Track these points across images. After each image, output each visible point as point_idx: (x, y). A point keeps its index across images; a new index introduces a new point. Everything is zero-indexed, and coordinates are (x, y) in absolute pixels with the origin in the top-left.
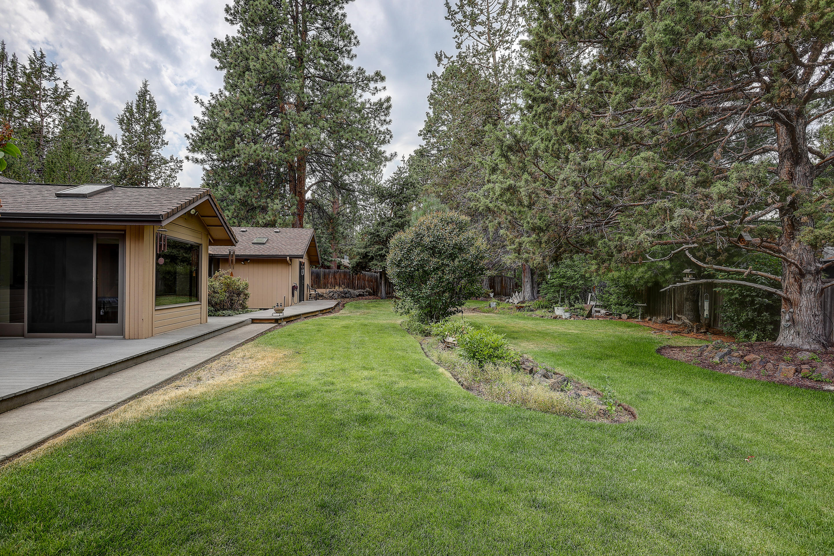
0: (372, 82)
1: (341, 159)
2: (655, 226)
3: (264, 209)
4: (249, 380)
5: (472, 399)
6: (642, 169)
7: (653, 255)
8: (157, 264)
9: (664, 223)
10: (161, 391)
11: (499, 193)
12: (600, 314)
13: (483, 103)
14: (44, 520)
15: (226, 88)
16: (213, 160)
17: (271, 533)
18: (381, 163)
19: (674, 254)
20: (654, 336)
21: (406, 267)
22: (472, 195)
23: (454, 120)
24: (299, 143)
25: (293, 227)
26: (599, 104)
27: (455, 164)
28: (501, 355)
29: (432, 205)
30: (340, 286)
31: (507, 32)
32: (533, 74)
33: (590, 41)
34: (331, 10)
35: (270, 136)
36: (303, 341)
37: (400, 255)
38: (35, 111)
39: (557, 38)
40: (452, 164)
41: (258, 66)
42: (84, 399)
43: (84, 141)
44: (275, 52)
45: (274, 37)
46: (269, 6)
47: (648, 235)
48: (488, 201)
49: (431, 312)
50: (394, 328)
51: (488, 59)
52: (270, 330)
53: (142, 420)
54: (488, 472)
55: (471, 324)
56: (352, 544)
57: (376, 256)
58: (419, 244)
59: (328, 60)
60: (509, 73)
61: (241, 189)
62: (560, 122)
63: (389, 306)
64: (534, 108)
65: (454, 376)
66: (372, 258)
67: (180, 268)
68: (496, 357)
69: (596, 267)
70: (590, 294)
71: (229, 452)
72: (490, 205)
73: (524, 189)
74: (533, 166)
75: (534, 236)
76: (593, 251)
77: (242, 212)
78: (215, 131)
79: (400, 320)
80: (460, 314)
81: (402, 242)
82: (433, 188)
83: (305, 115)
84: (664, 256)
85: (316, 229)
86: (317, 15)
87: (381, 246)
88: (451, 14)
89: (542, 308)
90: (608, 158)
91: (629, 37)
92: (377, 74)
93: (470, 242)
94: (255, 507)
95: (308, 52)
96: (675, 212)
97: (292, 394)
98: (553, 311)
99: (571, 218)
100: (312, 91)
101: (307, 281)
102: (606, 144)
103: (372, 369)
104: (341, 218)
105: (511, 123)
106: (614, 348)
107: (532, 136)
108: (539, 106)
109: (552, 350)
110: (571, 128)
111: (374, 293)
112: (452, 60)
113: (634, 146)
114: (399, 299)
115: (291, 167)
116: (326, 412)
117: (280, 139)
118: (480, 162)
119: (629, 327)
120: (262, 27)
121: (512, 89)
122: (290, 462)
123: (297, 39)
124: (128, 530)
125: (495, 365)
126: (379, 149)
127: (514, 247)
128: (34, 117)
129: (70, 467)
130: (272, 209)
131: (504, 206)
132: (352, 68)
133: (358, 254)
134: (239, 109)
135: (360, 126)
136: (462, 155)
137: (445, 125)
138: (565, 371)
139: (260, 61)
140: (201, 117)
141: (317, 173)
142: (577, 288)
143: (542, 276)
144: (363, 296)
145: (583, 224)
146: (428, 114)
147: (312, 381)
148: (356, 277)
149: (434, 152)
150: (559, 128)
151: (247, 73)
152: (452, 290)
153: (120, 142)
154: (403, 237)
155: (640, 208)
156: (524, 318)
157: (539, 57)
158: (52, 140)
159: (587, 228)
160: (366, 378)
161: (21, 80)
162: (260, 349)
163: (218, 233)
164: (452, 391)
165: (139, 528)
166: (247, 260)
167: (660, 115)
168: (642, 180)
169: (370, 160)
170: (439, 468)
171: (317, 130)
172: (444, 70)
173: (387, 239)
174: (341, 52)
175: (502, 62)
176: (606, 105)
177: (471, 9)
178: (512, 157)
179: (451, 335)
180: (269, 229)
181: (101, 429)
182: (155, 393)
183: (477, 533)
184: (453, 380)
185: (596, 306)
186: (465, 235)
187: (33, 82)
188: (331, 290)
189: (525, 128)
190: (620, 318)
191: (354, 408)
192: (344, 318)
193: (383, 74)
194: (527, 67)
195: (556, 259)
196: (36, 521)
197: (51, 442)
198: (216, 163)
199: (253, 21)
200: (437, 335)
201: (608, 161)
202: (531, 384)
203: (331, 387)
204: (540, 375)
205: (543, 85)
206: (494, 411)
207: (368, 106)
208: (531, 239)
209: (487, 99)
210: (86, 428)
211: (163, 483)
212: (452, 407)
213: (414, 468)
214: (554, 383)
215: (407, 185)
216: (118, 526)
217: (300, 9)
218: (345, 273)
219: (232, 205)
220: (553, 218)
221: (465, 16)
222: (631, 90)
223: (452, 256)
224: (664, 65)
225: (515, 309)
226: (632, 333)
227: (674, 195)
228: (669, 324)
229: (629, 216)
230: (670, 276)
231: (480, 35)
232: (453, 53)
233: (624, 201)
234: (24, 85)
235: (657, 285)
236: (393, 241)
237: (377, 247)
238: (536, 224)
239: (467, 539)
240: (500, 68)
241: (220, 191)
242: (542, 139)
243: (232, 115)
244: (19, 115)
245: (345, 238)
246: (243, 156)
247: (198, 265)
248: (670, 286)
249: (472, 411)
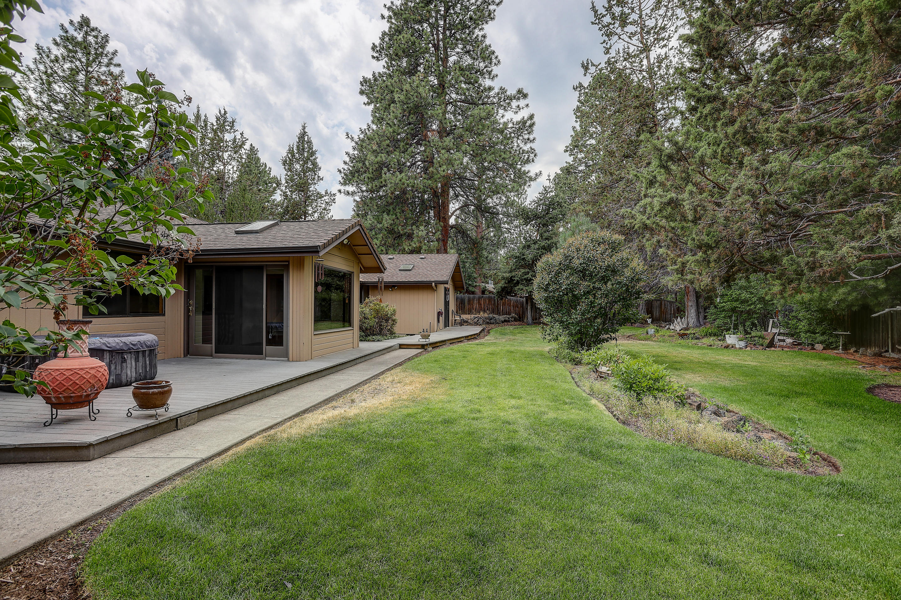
0: (514, 101)
1: (484, 182)
2: (863, 237)
3: (410, 236)
4: (398, 404)
5: (629, 434)
6: (843, 168)
7: (860, 272)
8: (316, 291)
9: (877, 232)
10: (320, 411)
11: (658, 208)
12: (785, 344)
13: (637, 110)
14: (231, 517)
15: (373, 122)
16: (363, 191)
17: (421, 556)
18: (525, 184)
19: (892, 270)
20: (863, 371)
21: (554, 292)
22: (627, 212)
23: (603, 132)
24: (442, 169)
25: (438, 252)
26: (782, 96)
27: (606, 180)
28: (662, 388)
29: (582, 224)
30: (484, 311)
31: (663, 28)
32: (696, 71)
33: (770, 23)
34: (471, 33)
35: (414, 164)
36: (449, 367)
37: (548, 279)
38: (220, 161)
39: (726, 25)
40: (602, 179)
41: (402, 97)
42: (258, 414)
43: (255, 183)
44: (418, 82)
45: (417, 67)
46: (411, 38)
47: (853, 248)
48: (645, 218)
49: (581, 339)
50: (542, 355)
51: (642, 61)
52: (416, 356)
53: (305, 437)
54: (650, 517)
55: (627, 353)
56: (501, 578)
57: (522, 280)
58: (568, 267)
59: (470, 83)
60: (666, 74)
61: (388, 218)
62: (732, 121)
63: (536, 333)
64: (699, 110)
65: (608, 409)
66: (518, 283)
67: (334, 296)
68: (657, 389)
69: (781, 288)
70: (771, 321)
71: (381, 473)
72: (648, 222)
73: (688, 202)
74: (698, 175)
75: (700, 254)
76: (776, 270)
77: (389, 240)
78: (364, 164)
79: (547, 347)
80: (614, 342)
81: (549, 265)
82: (582, 207)
83: (448, 141)
84: (876, 272)
85: (460, 254)
86: (457, 40)
87: (527, 270)
88: (598, 17)
89: (710, 335)
90: (795, 159)
91: (825, 9)
92: (520, 91)
93: (625, 263)
94: (406, 528)
95: (449, 78)
96: (893, 218)
97: (440, 420)
98: (724, 340)
99: (747, 232)
100: (454, 116)
101: (452, 307)
102: (793, 142)
103: (520, 398)
104: (485, 242)
105: (670, 129)
106: (805, 384)
107: (696, 141)
108: (705, 106)
109: (723, 384)
110: (745, 128)
111: (520, 319)
112: (600, 67)
113: (832, 142)
114: (547, 325)
115: (435, 193)
116: (473, 440)
117: (424, 167)
118: (636, 175)
119: (825, 359)
120: (405, 60)
121: (671, 91)
122: (438, 488)
123: (438, 67)
124: (297, 535)
125: (656, 398)
126: (523, 169)
127: (676, 267)
128: (219, 166)
129: (250, 474)
130: (418, 236)
131: (663, 222)
132: (493, 89)
133: (503, 278)
134: (385, 140)
135: (502, 147)
136: (613, 169)
137: (593, 138)
138: (743, 410)
139: (404, 92)
140: (351, 152)
141: (461, 198)
142: (755, 312)
143: (710, 299)
144: (509, 321)
145: (763, 238)
146: (574, 128)
147: (458, 408)
148: (501, 302)
149: (582, 168)
150: (730, 130)
151: (392, 105)
152: (605, 316)
153: (283, 182)
154: (550, 260)
155: (841, 216)
156: (689, 347)
157: (705, 52)
158: (232, 184)
159: (768, 243)
160: (513, 407)
161: (210, 135)
162: (407, 374)
163: (368, 261)
164: (606, 425)
165: (305, 535)
166: (394, 286)
167: (870, 101)
168: (844, 181)
169: (514, 181)
170: (594, 508)
171: (460, 155)
172: (591, 79)
173: (533, 262)
174: (482, 74)
175: (658, 62)
176: (791, 95)
177: (620, 9)
178: (673, 167)
179: (604, 364)
180: (415, 256)
181: (272, 442)
182: (315, 412)
183: (638, 584)
184: (607, 413)
185: (779, 334)
186: (619, 256)
187: (218, 136)
188: (476, 316)
189: (688, 133)
190: (813, 349)
191: (501, 438)
192: (490, 345)
193: (525, 92)
194: (688, 65)
195: (728, 280)
196: (226, 517)
197: (234, 450)
198: (365, 194)
199: (397, 55)
200: (589, 364)
201: (795, 162)
202: (699, 422)
203: (478, 415)
204: (709, 412)
205: (708, 82)
206: (655, 450)
207: (510, 125)
208: (697, 257)
209: (641, 105)
210: (260, 440)
211: (323, 496)
212: (607, 442)
213: (566, 505)
214: (728, 422)
215: (554, 204)
216: (288, 531)
217: (441, 36)
218: (490, 299)
219: (380, 234)
220: (724, 233)
221: (614, 18)
222: (828, 73)
223: (604, 279)
224: (877, 36)
225: (678, 336)
226: (830, 367)
227: (892, 197)
228: (885, 357)
229: (825, 227)
230: (886, 297)
231: (633, 34)
232: (601, 59)
233: (819, 207)
234: (212, 140)
235: (866, 309)
236: (540, 265)
237: (523, 271)
238: (703, 240)
239: (627, 589)
240: (656, 69)
241: (369, 221)
242: (709, 144)
243: (379, 147)
244: (208, 165)
245: (489, 262)
246: (389, 185)
247: (350, 292)
248: (887, 310)
249: (630, 449)
